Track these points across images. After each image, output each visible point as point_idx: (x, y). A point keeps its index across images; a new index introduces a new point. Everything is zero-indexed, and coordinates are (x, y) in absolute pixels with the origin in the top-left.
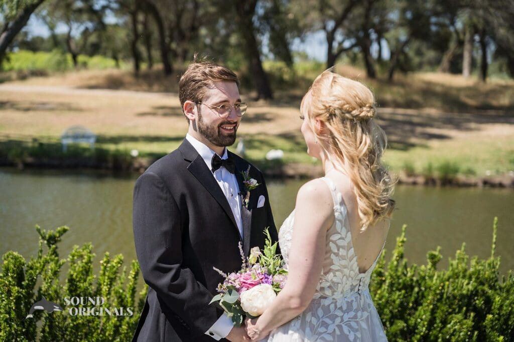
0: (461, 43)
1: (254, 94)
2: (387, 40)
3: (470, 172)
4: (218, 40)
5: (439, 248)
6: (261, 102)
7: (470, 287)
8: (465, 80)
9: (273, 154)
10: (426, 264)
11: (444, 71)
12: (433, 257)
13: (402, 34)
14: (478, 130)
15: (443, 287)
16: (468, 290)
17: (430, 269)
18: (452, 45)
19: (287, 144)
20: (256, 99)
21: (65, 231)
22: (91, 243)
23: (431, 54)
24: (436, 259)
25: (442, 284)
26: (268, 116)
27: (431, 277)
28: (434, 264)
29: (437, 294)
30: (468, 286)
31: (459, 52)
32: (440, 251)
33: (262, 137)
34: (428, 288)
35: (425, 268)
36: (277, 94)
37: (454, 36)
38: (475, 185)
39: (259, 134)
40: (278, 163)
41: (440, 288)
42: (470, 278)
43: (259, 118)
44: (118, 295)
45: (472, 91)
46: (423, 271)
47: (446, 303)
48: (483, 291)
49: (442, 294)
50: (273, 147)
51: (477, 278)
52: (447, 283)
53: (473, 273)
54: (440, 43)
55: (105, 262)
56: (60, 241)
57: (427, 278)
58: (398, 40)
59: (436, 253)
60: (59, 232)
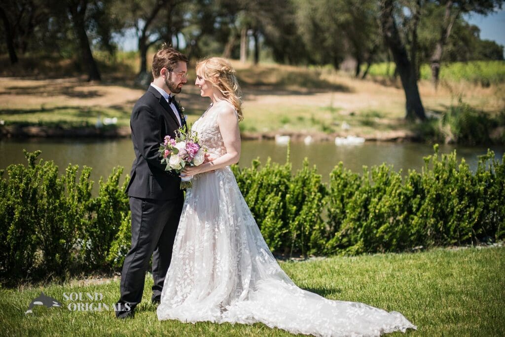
0: (238, 37)
1: (85, 77)
2: (183, 34)
3: (253, 129)
4: (48, 34)
5: (258, 158)
6: (92, 82)
7: (277, 180)
8: (242, 64)
9: (107, 121)
10: (251, 168)
11: (227, 57)
12: (255, 163)
13: (195, 31)
14: (254, 100)
15: (263, 180)
16: (275, 182)
17: (254, 170)
18: (232, 39)
19: (118, 114)
20: (89, 81)
21: (39, 153)
22: (53, 161)
23: (215, 45)
24: (257, 165)
25: (262, 178)
26: (99, 93)
27: (255, 174)
28: (256, 167)
29: (258, 184)
30: (275, 180)
31: (236, 43)
32: (259, 160)
33: (97, 109)
34: (253, 181)
35: (251, 170)
36: (103, 76)
37: (233, 32)
38: (256, 139)
39: (95, 106)
40: (113, 127)
41: (261, 180)
42: (276, 175)
43: (92, 95)
44: (78, 188)
45: (249, 72)
46: (250, 172)
47: (265, 189)
48: (284, 182)
49: (261, 184)
50: (107, 116)
51: (280, 175)
52: (265, 177)
53: (278, 172)
54: (223, 37)
55: (69, 169)
56: (36, 159)
57: (252, 175)
58: (191, 35)
59: (257, 160)
60: (36, 154)
